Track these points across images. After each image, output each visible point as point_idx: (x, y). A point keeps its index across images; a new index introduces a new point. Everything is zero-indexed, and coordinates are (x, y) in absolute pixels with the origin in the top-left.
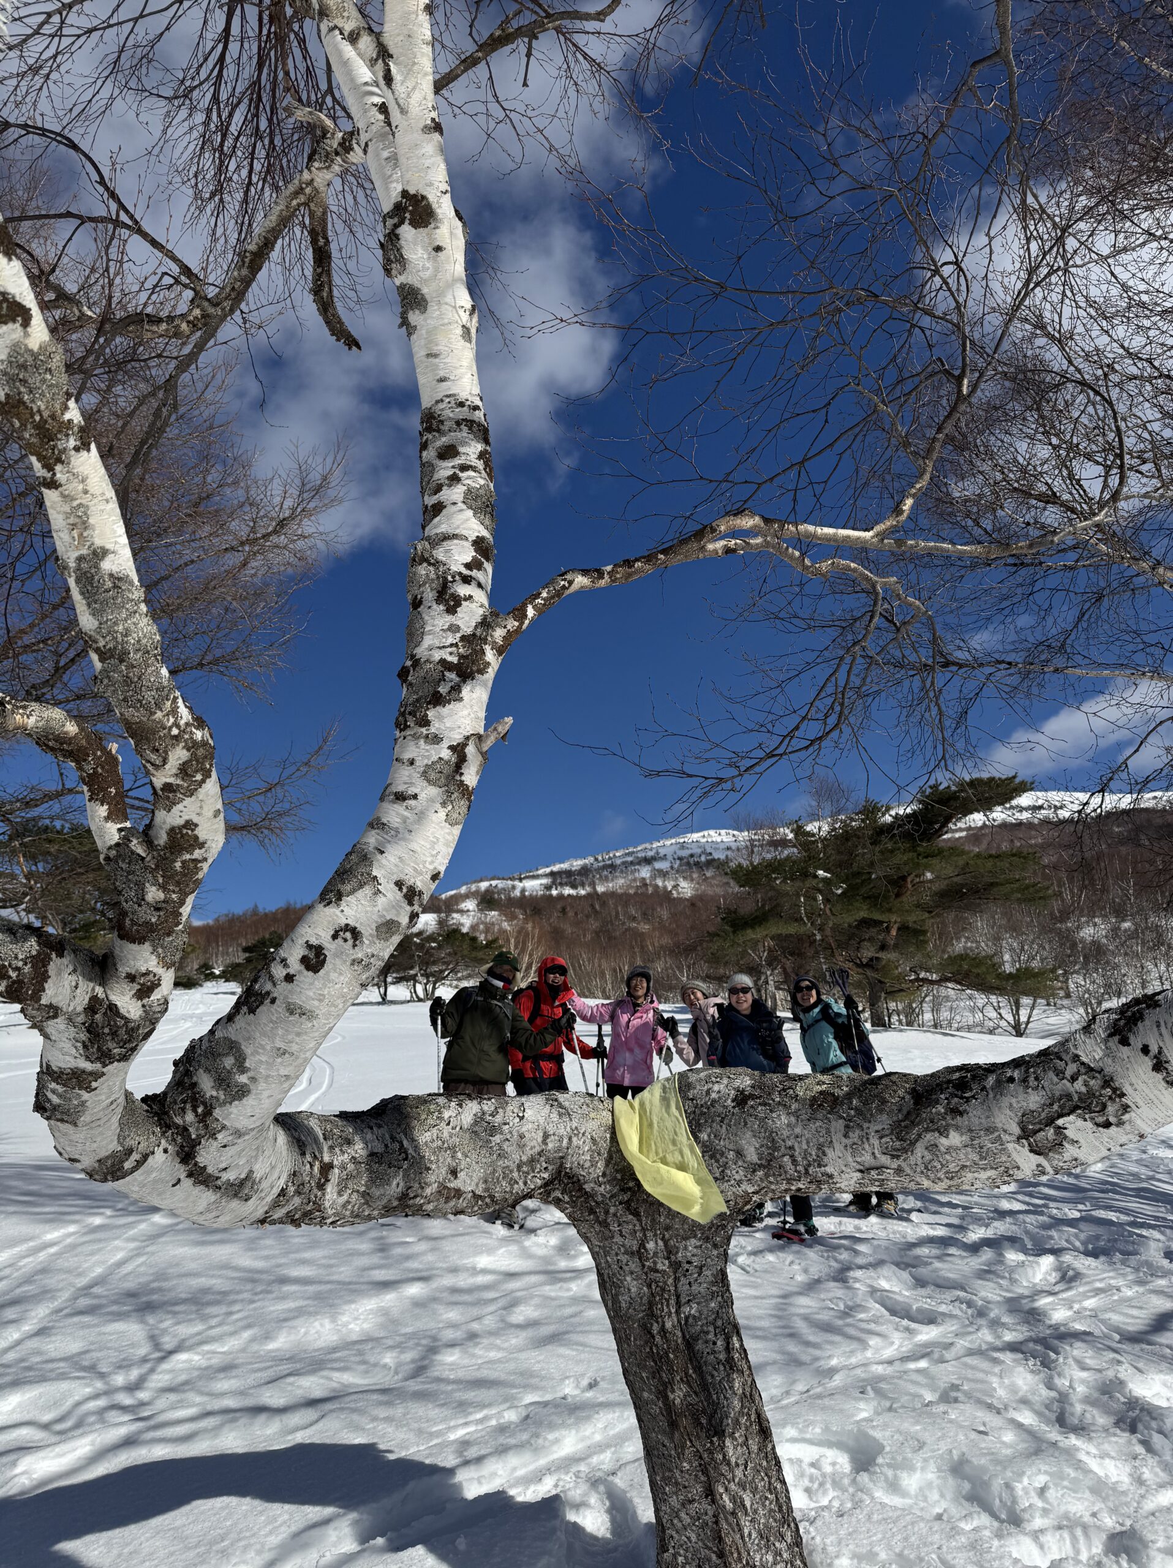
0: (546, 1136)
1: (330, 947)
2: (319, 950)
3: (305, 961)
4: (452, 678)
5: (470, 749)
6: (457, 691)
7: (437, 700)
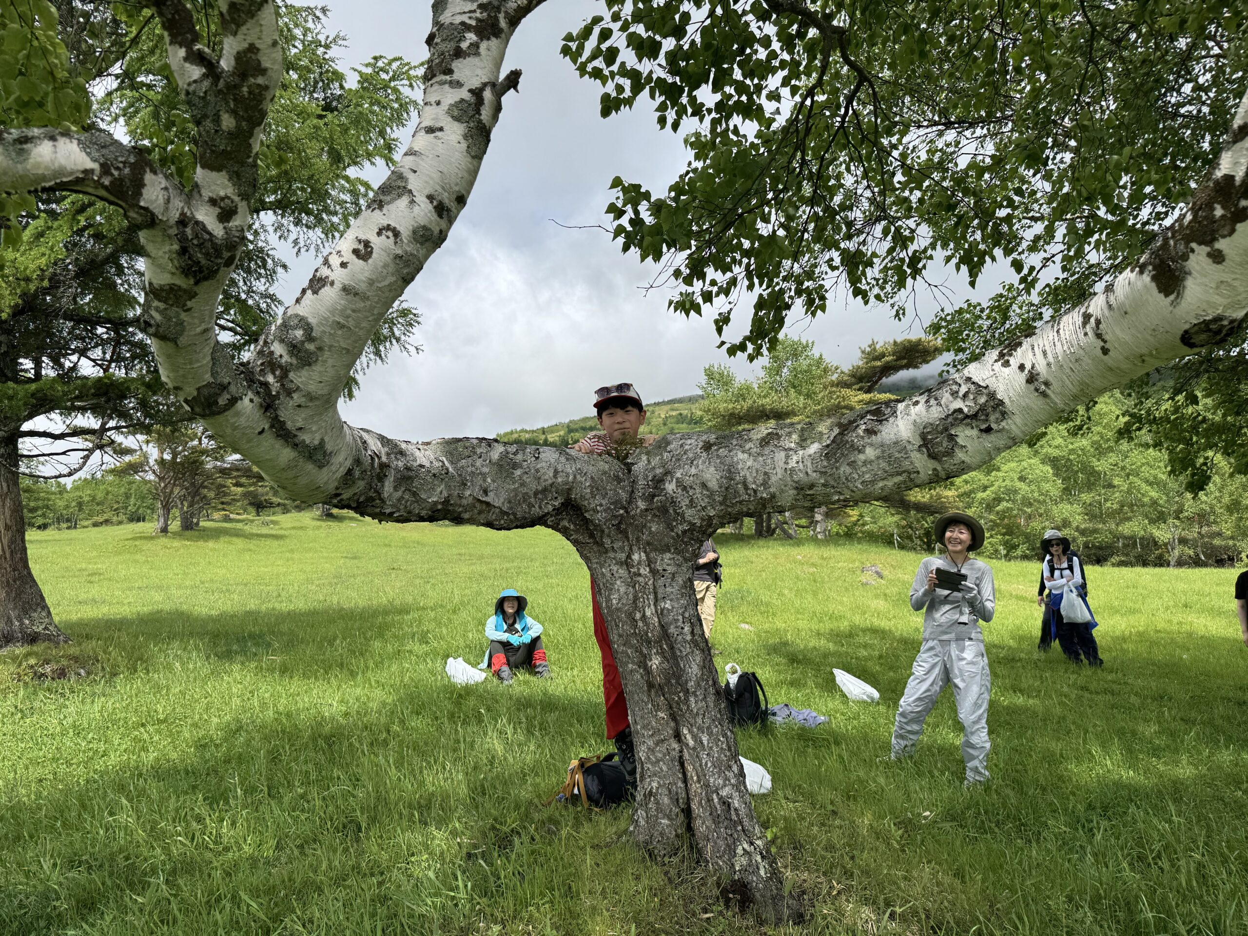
0: (556, 472)
1: (377, 242)
2: (367, 244)
3: (356, 252)
4: (471, 37)
5: (488, 94)
6: (475, 46)
7: (459, 53)
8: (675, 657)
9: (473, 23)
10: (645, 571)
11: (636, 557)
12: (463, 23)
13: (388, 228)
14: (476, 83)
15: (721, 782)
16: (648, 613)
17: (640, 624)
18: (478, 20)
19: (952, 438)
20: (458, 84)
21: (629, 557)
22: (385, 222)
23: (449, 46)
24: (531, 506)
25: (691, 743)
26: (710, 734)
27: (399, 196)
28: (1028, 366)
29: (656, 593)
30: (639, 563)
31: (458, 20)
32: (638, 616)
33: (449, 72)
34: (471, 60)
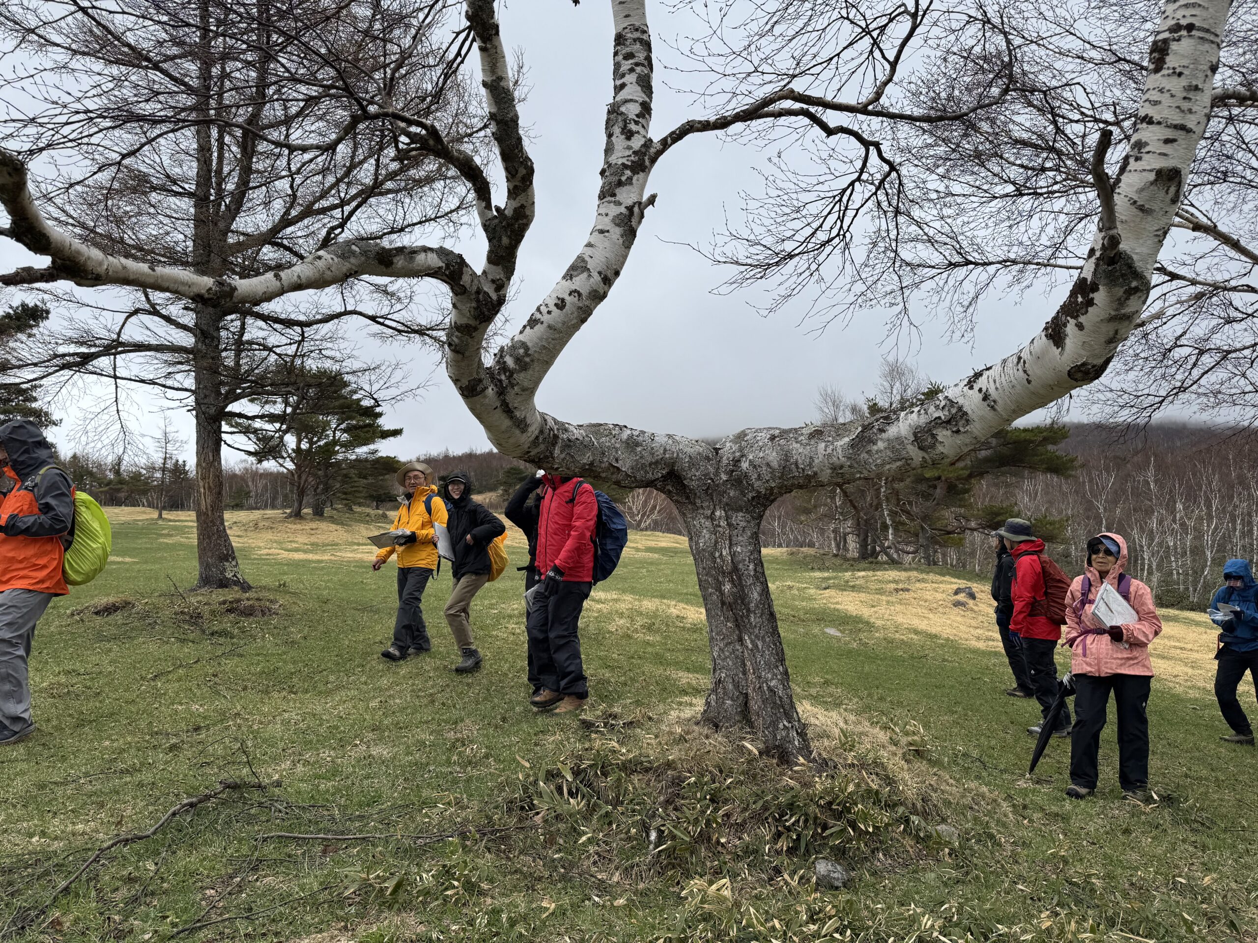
0: (665, 450)
1: (568, 299)
2: (563, 300)
3: (556, 305)
4: (628, 173)
5: (636, 209)
6: (630, 179)
7: (620, 184)
8: (740, 584)
9: (629, 163)
10: (723, 523)
11: (718, 513)
12: (623, 164)
13: (576, 291)
14: (629, 202)
15: (770, 676)
16: (724, 553)
17: (718, 560)
18: (633, 162)
19: (934, 436)
20: (619, 204)
21: (713, 513)
22: (573, 288)
23: (615, 179)
24: (646, 472)
25: (750, 646)
26: (764, 641)
27: (583, 272)
28: (984, 390)
29: (730, 540)
30: (720, 518)
31: (620, 162)
32: (717, 554)
33: (614, 195)
34: (627, 188)
